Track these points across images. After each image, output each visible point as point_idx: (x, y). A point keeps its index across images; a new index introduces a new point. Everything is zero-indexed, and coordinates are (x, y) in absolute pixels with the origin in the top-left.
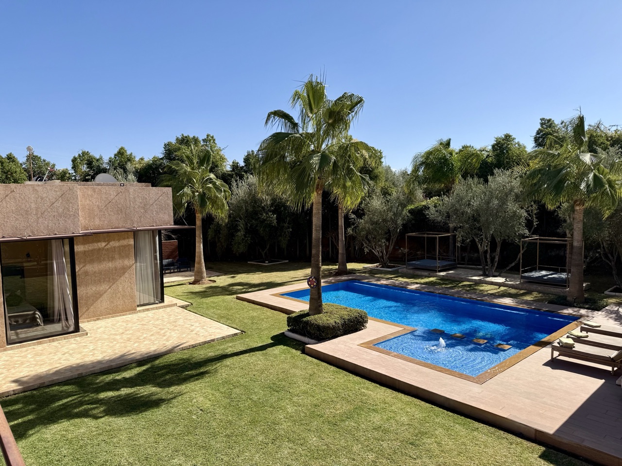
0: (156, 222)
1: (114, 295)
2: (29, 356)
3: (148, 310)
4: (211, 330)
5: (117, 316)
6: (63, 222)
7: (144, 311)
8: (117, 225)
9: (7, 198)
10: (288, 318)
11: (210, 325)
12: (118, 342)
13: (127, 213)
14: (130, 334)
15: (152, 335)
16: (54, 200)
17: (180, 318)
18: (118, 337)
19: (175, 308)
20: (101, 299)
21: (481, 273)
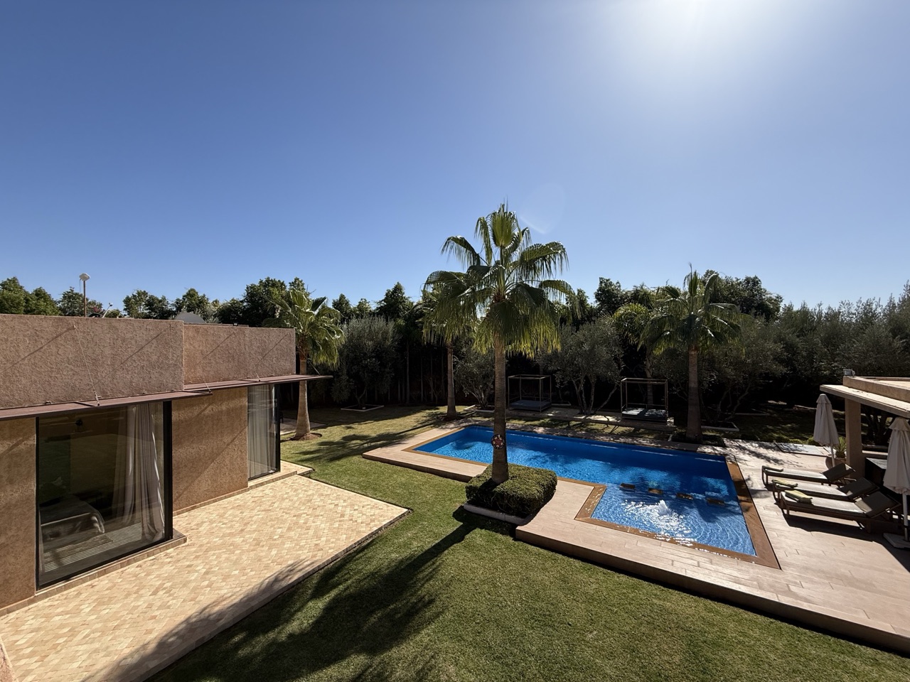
0: (275, 372)
1: (218, 471)
2: (86, 608)
3: (262, 484)
4: (370, 512)
5: (221, 499)
6: (157, 375)
7: (257, 486)
8: (226, 376)
9: (59, 338)
10: (467, 487)
11: (360, 502)
12: (243, 552)
13: (240, 360)
14: (255, 531)
15: (289, 529)
16: (144, 343)
17: (313, 495)
18: (238, 540)
19: (295, 477)
20: (199, 479)
21: (578, 411)
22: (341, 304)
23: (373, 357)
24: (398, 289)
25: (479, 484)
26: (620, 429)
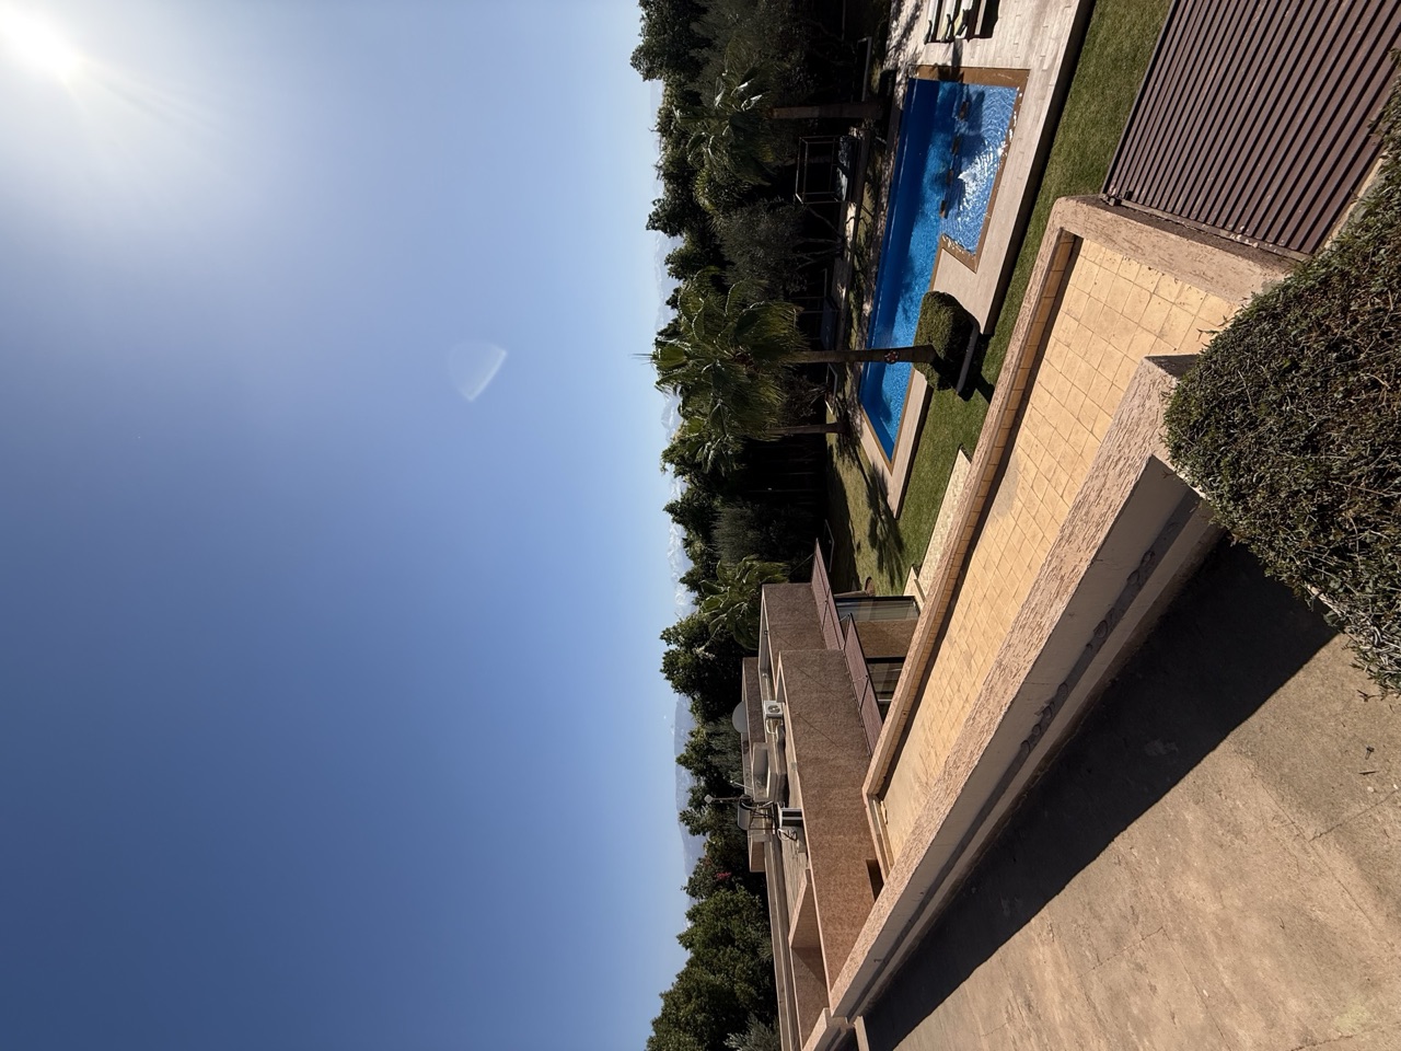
11: (950, 500)
13: (802, 628)
16: (804, 675)
19: (921, 578)
21: (838, 260)
22: (691, 581)
23: (767, 529)
24: (671, 509)
25: (937, 375)
26: (867, 202)
